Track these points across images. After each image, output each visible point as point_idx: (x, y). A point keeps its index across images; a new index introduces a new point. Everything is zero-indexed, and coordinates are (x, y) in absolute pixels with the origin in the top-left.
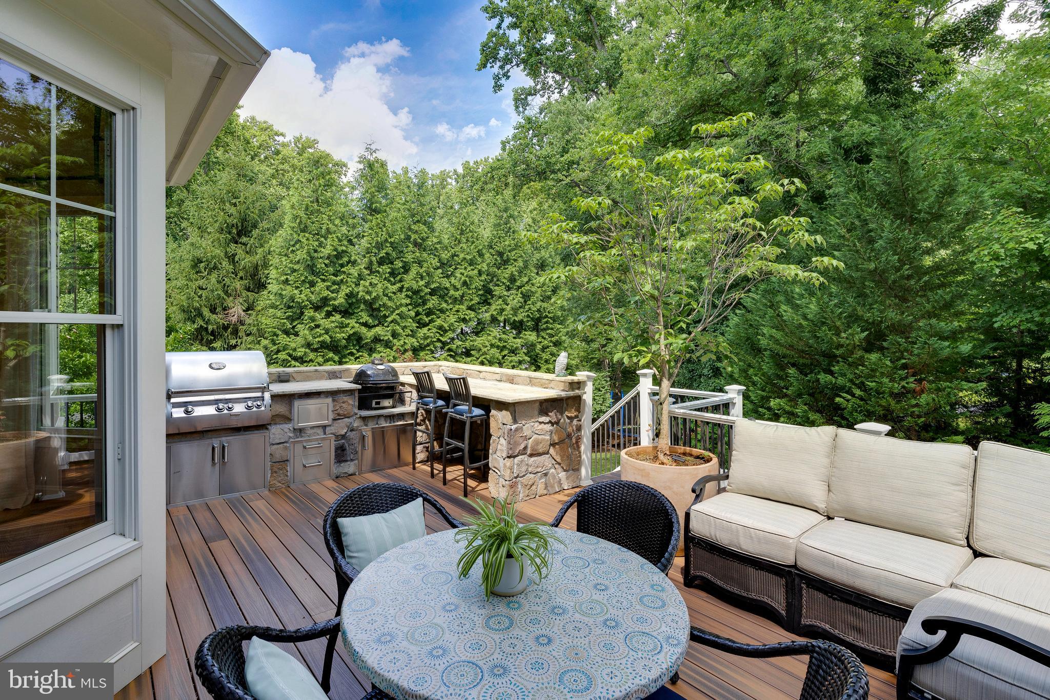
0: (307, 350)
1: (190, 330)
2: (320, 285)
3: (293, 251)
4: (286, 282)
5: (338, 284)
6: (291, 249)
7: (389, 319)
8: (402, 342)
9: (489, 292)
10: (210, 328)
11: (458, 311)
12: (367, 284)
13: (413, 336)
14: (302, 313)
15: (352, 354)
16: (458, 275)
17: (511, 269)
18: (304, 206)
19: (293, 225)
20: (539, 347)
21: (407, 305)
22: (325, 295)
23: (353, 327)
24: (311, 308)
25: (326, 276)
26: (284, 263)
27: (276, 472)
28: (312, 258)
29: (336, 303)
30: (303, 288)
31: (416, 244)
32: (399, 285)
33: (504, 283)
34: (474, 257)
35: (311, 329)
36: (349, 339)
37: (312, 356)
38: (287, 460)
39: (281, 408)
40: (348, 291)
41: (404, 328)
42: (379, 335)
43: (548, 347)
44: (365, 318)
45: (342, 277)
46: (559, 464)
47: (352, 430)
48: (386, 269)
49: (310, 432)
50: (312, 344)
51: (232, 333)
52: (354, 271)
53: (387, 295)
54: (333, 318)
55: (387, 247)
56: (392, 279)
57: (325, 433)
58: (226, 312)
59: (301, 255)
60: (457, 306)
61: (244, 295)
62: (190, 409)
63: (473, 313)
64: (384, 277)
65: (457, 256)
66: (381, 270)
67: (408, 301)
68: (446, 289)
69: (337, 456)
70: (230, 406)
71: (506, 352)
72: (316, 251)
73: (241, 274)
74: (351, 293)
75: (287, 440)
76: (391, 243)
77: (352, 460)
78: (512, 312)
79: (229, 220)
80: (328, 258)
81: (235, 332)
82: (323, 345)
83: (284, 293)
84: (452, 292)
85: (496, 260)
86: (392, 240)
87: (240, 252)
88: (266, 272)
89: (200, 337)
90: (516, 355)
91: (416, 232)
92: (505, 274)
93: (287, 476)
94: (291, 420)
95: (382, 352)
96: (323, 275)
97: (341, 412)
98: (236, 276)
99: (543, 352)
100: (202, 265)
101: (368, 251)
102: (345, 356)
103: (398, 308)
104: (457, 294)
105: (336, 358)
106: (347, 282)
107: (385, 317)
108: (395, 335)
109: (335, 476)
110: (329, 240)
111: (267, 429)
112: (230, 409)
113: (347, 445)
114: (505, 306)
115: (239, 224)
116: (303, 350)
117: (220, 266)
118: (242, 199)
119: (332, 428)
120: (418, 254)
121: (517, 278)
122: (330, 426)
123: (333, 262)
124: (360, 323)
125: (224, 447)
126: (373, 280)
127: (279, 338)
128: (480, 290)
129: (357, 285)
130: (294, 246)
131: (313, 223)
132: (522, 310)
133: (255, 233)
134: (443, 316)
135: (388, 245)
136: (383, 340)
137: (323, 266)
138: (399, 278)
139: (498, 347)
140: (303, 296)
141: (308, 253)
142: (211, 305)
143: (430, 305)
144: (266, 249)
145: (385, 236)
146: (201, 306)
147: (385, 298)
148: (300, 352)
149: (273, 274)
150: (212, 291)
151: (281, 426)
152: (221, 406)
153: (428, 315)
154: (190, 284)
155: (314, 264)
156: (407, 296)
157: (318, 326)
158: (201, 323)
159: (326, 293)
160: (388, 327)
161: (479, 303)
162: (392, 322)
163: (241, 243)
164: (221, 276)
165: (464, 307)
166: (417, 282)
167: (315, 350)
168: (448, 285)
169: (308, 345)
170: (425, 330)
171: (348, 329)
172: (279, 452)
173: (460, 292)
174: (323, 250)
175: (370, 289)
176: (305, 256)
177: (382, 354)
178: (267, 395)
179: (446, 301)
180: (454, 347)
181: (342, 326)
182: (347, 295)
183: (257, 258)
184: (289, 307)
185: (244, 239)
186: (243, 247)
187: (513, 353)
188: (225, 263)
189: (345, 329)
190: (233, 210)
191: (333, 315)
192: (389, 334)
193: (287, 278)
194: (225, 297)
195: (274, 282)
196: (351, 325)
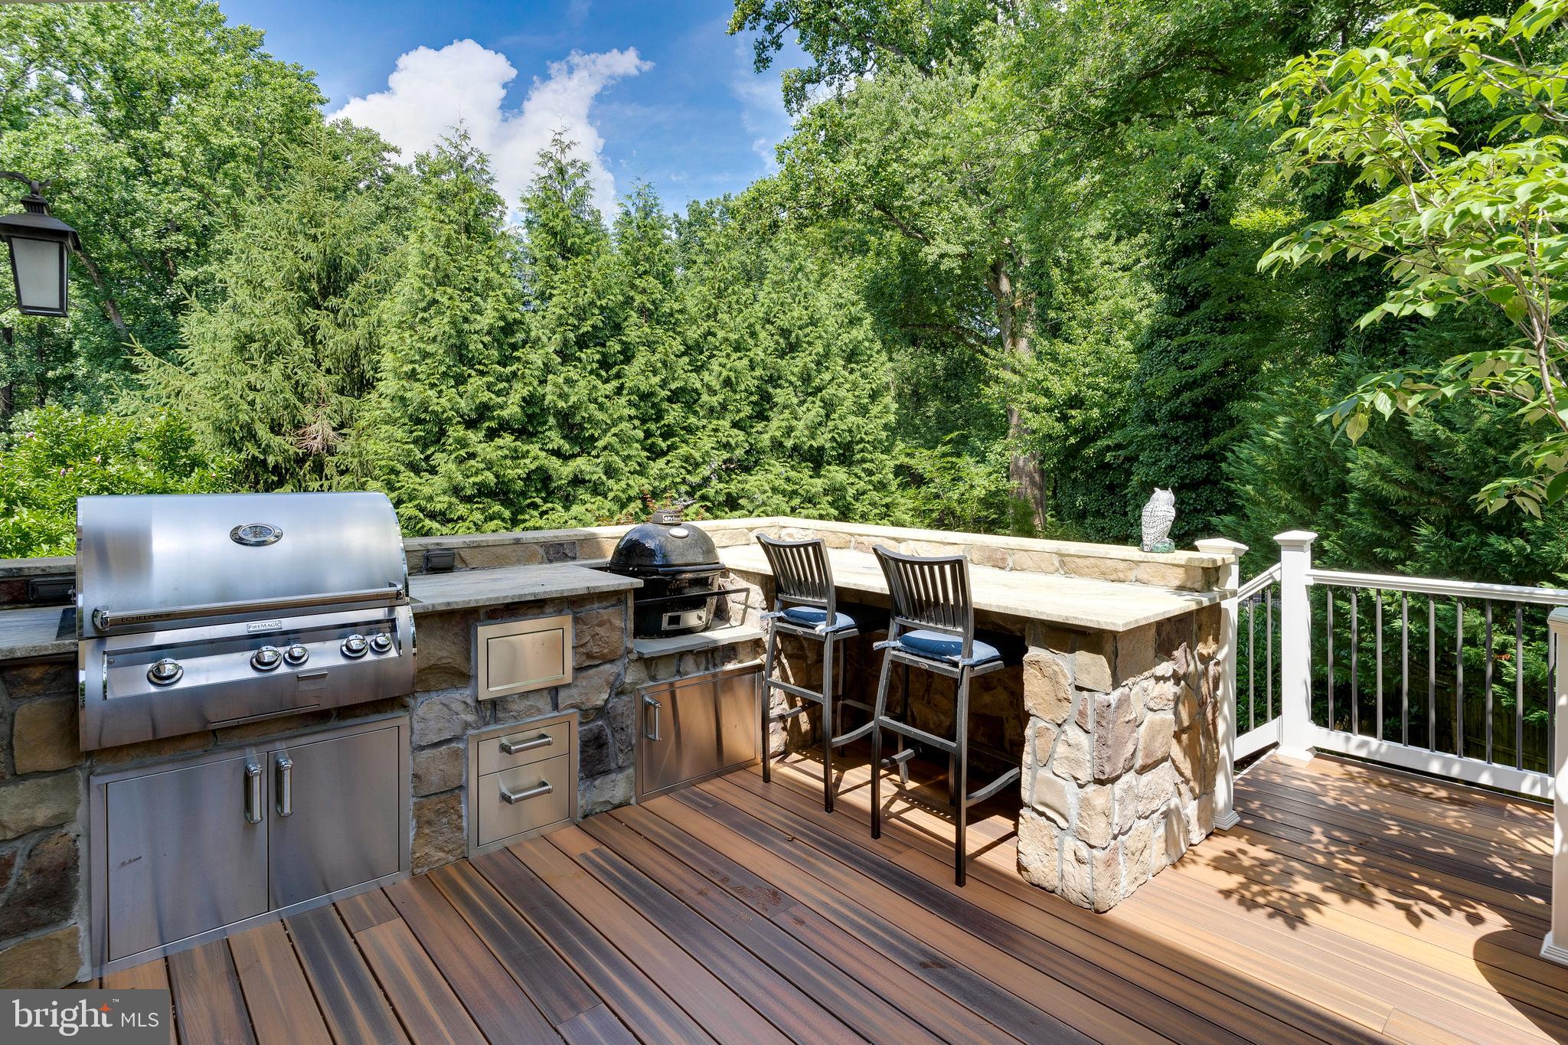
0: (454, 500)
1: (230, 463)
2: (475, 382)
3: (424, 320)
4: (413, 376)
5: (508, 381)
6: (420, 315)
7: (600, 444)
8: (623, 484)
9: (766, 397)
10: (271, 460)
11: (716, 430)
12: (561, 380)
13: (641, 473)
14: (443, 433)
15: (535, 506)
16: (716, 368)
17: (803, 360)
18: (443, 239)
19: (422, 272)
20: (851, 491)
21: (631, 418)
22: (485, 399)
23: (535, 458)
24: (459, 423)
25: (486, 365)
26: (408, 341)
27: (429, 823)
28: (460, 333)
29: (505, 413)
30: (444, 387)
31: (642, 311)
32: (615, 383)
33: (791, 383)
34: (742, 336)
35: (461, 461)
36: (528, 479)
37: (462, 509)
38: (460, 787)
39: (443, 650)
40: (525, 393)
41: (627, 459)
42: (581, 472)
43: (864, 493)
44: (556, 440)
45: (514, 367)
46: (1187, 781)
47: (621, 693)
48: (591, 354)
49: (518, 706)
50: (463, 489)
51: (313, 470)
52: (536, 358)
53: (595, 401)
54: (499, 442)
55: (593, 314)
56: (603, 373)
57: (556, 707)
58: (300, 432)
59: (440, 325)
60: (715, 422)
61: (333, 400)
62: (168, 669)
63: (742, 433)
64: (589, 368)
65: (714, 335)
66: (583, 356)
67: (633, 412)
68: (696, 391)
69: (584, 762)
70: (297, 652)
71: (796, 501)
72: (466, 320)
73: (327, 363)
74: (532, 395)
75: (458, 731)
76: (602, 309)
77: (621, 769)
78: (806, 432)
79: (306, 267)
80: (489, 333)
81: (319, 468)
82: (484, 491)
83: (408, 395)
84: (705, 398)
85: (778, 343)
86: (604, 302)
87: (325, 322)
88: (375, 357)
89: (252, 477)
90: (815, 505)
91: (644, 291)
92: (793, 367)
93: (460, 829)
94: (469, 677)
95: (588, 504)
96: (480, 363)
97: (596, 649)
98: (319, 366)
99: (857, 500)
100: (256, 345)
101: (561, 322)
102: (522, 511)
103: (614, 425)
104: (714, 401)
105: (507, 514)
106: (523, 376)
107: (593, 439)
108: (610, 471)
109: (579, 814)
110: (490, 300)
111: (405, 707)
112: (294, 660)
113: (608, 731)
114: (794, 423)
115: (323, 275)
116: (446, 498)
117: (287, 348)
118: (327, 229)
119: (574, 691)
120: (648, 330)
121: (814, 373)
122: (568, 686)
123: (498, 341)
124: (547, 451)
125: (279, 772)
126: (571, 374)
127: (401, 478)
128: (751, 394)
129: (543, 382)
130: (425, 310)
131: (460, 269)
132: (823, 429)
133: (354, 289)
134: (692, 439)
135: (597, 312)
136: (589, 481)
137: (481, 346)
138: (614, 371)
139: (784, 493)
140: (445, 401)
141: (453, 323)
142: (273, 420)
143: (669, 419)
144: (374, 319)
145: (591, 296)
146: (252, 420)
147: (592, 406)
148: (441, 503)
149: (388, 361)
150: (275, 393)
151: (443, 697)
152: (268, 654)
153: (665, 436)
154: (232, 380)
155: (462, 344)
156: (630, 403)
157: (472, 456)
158: (253, 451)
159: (485, 396)
160: (598, 457)
161: (750, 417)
162: (605, 448)
163: (326, 309)
164: (291, 366)
165: (725, 423)
166: (647, 378)
167: (468, 500)
168: (698, 385)
169: (456, 491)
170: (661, 463)
171: (527, 461)
172: (437, 767)
173: (720, 398)
174: (478, 317)
175: (566, 389)
176: (447, 328)
177: (588, 506)
178: (404, 615)
179: (695, 413)
180: (711, 492)
181: (516, 456)
182: (524, 399)
183: (357, 335)
184: (419, 421)
185: (333, 301)
186: (332, 316)
187: (810, 502)
188: (297, 343)
189: (522, 461)
190: (312, 249)
191: (500, 436)
192: (600, 470)
193: (414, 370)
194: (298, 404)
195: (390, 376)
196: (532, 454)
